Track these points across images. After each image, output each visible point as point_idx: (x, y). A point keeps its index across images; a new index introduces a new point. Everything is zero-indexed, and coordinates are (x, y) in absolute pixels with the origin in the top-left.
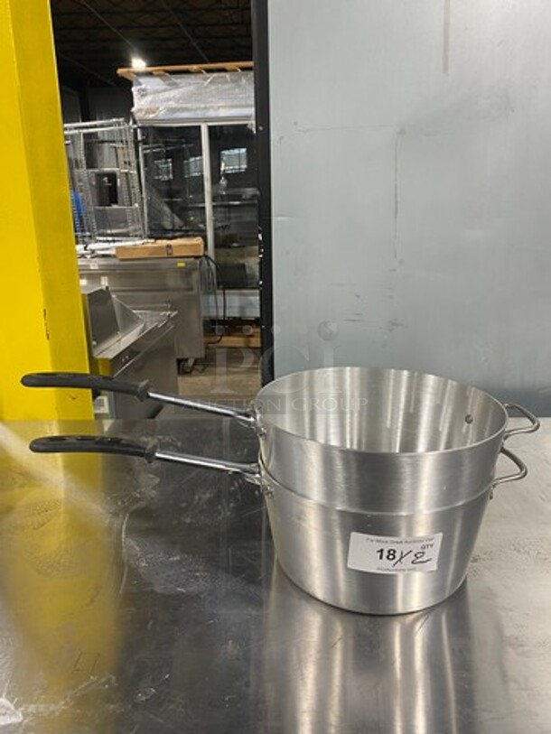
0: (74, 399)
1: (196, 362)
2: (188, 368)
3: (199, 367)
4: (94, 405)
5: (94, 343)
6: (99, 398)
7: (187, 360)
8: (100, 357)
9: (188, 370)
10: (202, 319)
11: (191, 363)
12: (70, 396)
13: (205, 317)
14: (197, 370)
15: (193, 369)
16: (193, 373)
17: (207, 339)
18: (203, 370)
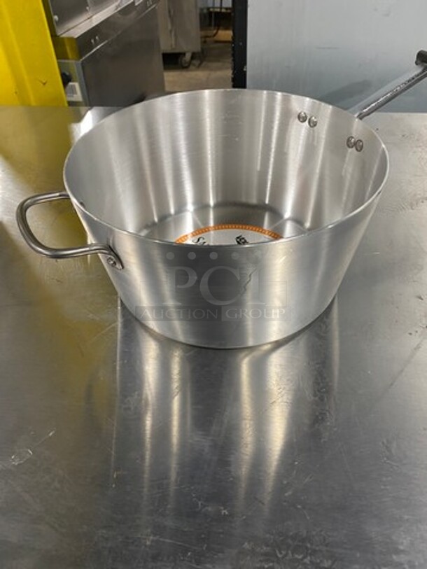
0: (44, 84)
1: (194, 56)
2: (186, 63)
3: (196, 62)
4: (66, 93)
5: (56, 17)
6: (70, 84)
7: (184, 54)
8: (64, 36)
9: (187, 65)
10: (198, 11)
11: (188, 56)
12: (41, 82)
13: (202, 9)
14: (194, 65)
15: (190, 63)
16: (191, 67)
17: (203, 33)
18: (200, 65)
